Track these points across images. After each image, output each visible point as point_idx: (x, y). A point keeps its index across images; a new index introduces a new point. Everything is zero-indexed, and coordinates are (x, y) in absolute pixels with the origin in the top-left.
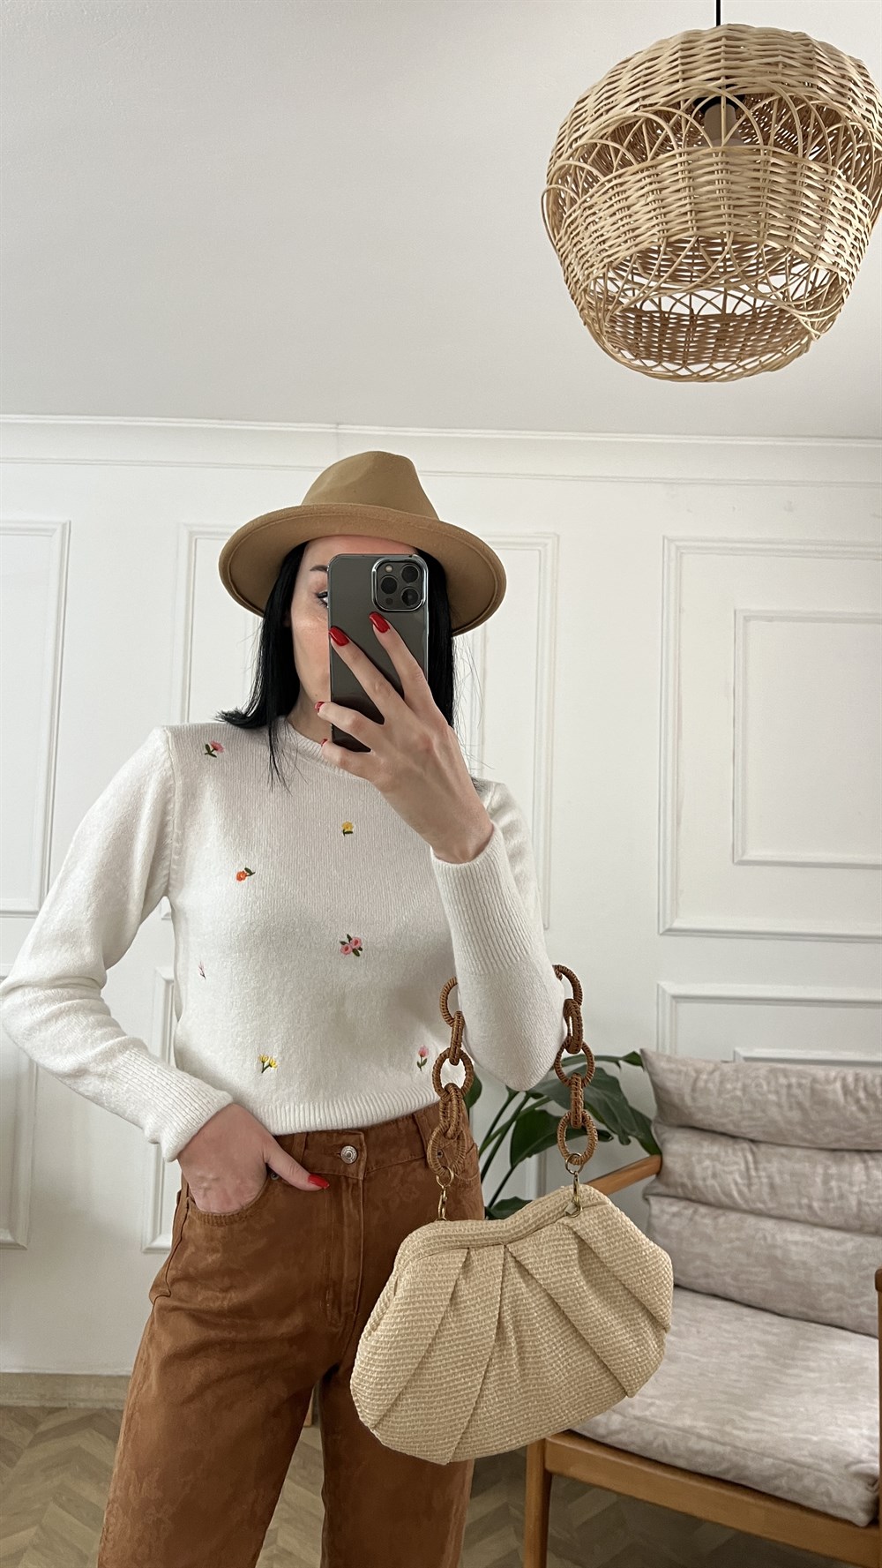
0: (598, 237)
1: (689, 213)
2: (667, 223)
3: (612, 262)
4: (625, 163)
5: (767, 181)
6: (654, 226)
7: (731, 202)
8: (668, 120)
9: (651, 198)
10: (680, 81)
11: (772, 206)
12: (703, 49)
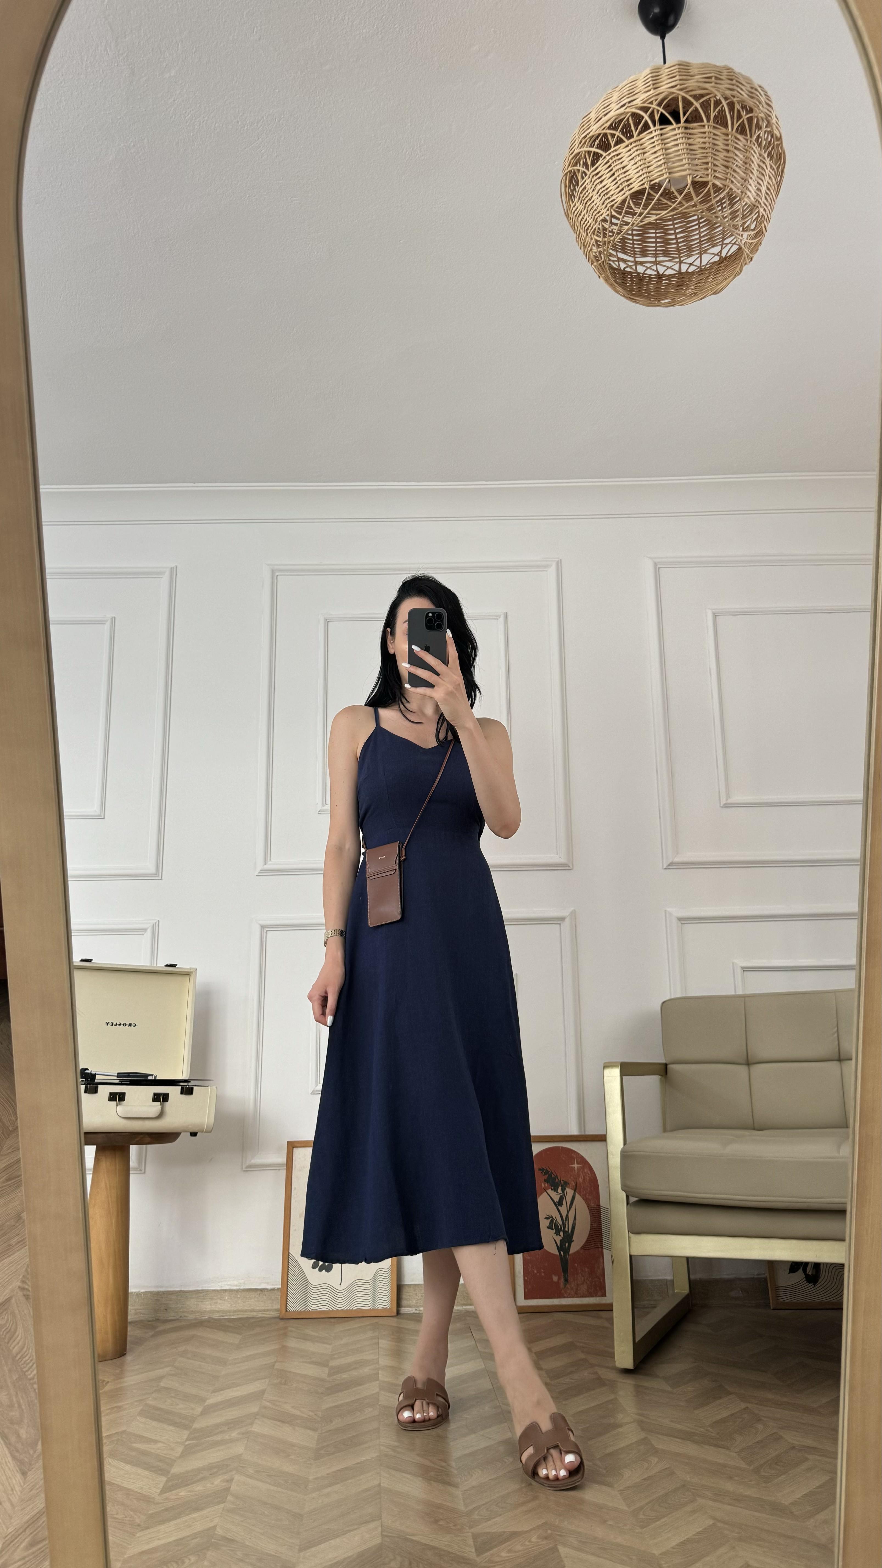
0: (603, 192)
1: (663, 165)
2: (649, 172)
3: (612, 206)
4: (619, 141)
5: (711, 144)
6: (641, 176)
7: (689, 156)
8: (646, 112)
9: (638, 158)
10: (652, 90)
11: (715, 159)
12: (665, 72)
